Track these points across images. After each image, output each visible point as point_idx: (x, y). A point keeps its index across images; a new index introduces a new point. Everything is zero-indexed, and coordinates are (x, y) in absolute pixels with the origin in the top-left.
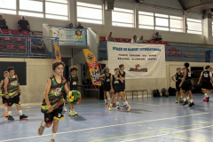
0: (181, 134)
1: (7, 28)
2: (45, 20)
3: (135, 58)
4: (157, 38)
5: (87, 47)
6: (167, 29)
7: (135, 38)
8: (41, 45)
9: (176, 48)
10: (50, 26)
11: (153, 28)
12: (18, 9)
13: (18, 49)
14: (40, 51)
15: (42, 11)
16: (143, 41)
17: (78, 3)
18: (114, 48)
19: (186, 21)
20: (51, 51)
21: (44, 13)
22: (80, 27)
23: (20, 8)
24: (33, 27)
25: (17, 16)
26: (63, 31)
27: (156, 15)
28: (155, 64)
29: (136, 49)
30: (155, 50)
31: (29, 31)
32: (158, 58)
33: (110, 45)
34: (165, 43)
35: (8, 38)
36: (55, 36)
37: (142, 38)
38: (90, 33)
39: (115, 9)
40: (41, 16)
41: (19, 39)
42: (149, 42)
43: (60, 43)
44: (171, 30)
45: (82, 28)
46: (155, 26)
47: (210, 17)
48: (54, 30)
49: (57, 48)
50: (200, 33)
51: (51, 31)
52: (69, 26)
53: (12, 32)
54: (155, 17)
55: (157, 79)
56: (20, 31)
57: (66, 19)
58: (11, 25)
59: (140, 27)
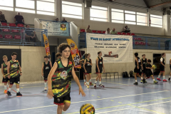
0: (145, 107)
1: (6, 21)
2: (36, 15)
3: (108, 46)
4: (126, 30)
5: (70, 37)
6: (135, 23)
7: (108, 30)
8: (33, 35)
9: (141, 38)
10: (41, 20)
11: (123, 22)
12: (15, 7)
13: (15, 39)
14: (32, 40)
15: (34, 8)
16: (114, 33)
17: (63, 2)
18: (91, 38)
19: (150, 17)
20: (41, 40)
21: (36, 9)
22: (65, 21)
23: (17, 6)
24: (27, 21)
25: (14, 12)
26: (50, 25)
27: (126, 12)
28: (125, 52)
29: (109, 40)
30: (125, 40)
31: (23, 24)
32: (127, 46)
33: (89, 36)
34: (133, 34)
35: (6, 30)
36: (44, 28)
37: (114, 30)
38: (72, 26)
39: (93, 7)
40: (33, 12)
41: (16, 30)
42: (119, 34)
43: (49, 34)
44: (138, 24)
45: (66, 22)
46: (125, 20)
47: (169, 13)
48: (43, 23)
49: (46, 38)
50: (161, 27)
51: (41, 24)
52: (56, 20)
53: (10, 24)
54: (125, 14)
55: (126, 64)
56: (17, 24)
57: (53, 14)
58: (9, 19)
59: (113, 21)
